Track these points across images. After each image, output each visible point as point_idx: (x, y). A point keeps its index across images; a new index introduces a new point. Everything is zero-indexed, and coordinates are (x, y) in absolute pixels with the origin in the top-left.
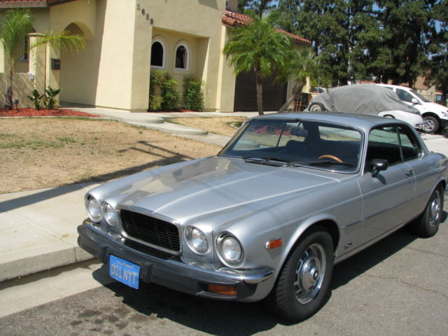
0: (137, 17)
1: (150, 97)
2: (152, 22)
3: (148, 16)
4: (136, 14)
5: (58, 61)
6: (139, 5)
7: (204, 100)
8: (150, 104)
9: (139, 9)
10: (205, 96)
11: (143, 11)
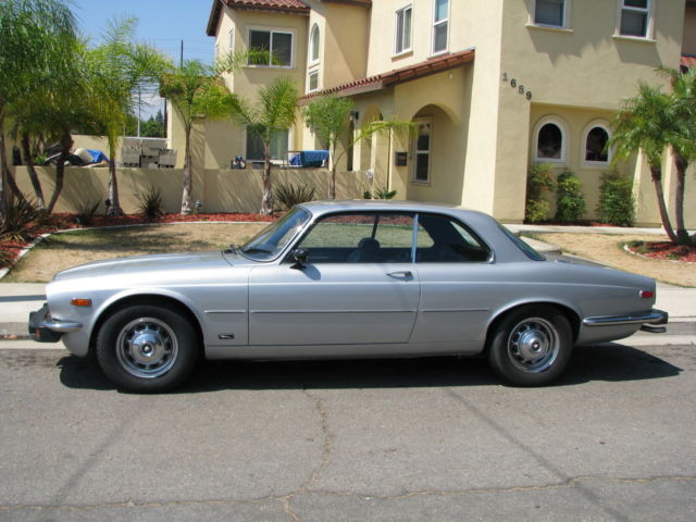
0: (502, 91)
1: (527, 203)
2: (529, 96)
3: (521, 88)
4: (501, 87)
5: (404, 154)
6: (505, 75)
7: (636, 210)
8: (527, 212)
9: (505, 80)
10: (636, 203)
11: (513, 83)
